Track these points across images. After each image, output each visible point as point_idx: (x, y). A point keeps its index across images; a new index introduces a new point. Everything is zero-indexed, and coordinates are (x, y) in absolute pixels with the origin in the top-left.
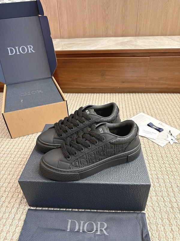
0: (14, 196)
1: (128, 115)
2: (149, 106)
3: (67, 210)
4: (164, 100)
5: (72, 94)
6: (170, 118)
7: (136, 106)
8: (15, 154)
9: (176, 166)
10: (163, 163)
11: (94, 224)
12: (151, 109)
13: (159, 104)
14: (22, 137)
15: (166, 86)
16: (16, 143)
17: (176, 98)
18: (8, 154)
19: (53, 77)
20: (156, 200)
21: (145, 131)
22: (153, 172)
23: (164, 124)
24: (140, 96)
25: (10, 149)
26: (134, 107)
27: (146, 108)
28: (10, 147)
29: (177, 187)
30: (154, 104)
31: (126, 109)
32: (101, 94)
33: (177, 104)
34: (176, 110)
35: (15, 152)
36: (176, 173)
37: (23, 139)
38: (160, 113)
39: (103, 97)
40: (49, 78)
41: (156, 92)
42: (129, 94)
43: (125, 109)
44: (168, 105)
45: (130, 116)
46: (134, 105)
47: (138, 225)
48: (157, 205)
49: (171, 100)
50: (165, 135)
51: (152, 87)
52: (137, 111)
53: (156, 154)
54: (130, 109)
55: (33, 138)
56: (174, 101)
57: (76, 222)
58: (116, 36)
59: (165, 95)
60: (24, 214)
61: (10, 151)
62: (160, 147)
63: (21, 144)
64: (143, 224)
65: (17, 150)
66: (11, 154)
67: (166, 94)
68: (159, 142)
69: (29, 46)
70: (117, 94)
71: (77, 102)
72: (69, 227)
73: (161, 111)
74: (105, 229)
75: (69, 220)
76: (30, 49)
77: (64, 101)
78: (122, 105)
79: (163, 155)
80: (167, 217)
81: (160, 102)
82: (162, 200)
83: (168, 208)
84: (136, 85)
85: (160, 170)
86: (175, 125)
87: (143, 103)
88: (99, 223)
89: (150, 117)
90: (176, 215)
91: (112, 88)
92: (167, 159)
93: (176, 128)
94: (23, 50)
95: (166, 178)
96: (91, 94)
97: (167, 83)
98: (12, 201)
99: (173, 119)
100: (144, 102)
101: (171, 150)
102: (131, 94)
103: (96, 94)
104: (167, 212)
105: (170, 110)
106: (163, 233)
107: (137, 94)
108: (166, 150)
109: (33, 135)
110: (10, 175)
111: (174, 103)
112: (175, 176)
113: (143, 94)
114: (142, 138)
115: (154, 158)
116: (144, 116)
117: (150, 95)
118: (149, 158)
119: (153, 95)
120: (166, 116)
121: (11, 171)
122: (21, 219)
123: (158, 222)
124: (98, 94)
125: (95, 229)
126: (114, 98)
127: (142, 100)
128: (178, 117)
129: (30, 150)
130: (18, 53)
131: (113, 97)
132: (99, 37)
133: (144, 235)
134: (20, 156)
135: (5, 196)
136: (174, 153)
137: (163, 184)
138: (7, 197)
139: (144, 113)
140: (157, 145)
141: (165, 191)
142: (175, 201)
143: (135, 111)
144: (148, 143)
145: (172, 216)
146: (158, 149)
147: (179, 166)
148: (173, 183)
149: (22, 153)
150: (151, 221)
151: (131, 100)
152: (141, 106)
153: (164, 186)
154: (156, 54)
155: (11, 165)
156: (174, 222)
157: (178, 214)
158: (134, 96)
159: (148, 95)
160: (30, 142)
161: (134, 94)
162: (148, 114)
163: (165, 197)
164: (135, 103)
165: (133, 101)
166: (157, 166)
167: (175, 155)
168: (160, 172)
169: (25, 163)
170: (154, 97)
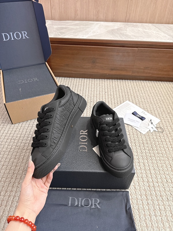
1: (115, 103)
2: (134, 94)
3: (68, 189)
4: (147, 88)
5: (63, 78)
6: (152, 106)
7: (123, 93)
8: (18, 139)
9: (154, 152)
10: (144, 148)
11: (89, 200)
12: (136, 97)
13: (143, 92)
14: (22, 123)
15: (150, 75)
16: (17, 129)
17: (158, 87)
18: (11, 139)
19: (46, 63)
20: (137, 180)
21: (130, 120)
23: (146, 113)
24: (127, 83)
25: (12, 135)
26: (121, 94)
27: (131, 96)
28: (12, 132)
29: (154, 170)
30: (139, 92)
31: (114, 97)
32: (91, 79)
33: (158, 92)
34: (157, 98)
36: (154, 158)
37: (23, 125)
38: (144, 101)
39: (93, 83)
40: (43, 64)
41: (141, 79)
42: (117, 80)
43: (113, 96)
44: (150, 93)
45: (118, 103)
46: (121, 92)
47: (123, 200)
48: (138, 184)
50: (147, 123)
51: (138, 75)
52: (123, 99)
53: (139, 141)
54: (118, 96)
55: (32, 123)
56: (156, 89)
57: (76, 199)
58: (106, 21)
59: (149, 83)
61: (13, 136)
62: (142, 134)
63: (21, 130)
64: (126, 200)
65: (19, 135)
67: (150, 82)
68: (141, 130)
69: (23, 32)
70: (106, 80)
72: (70, 203)
73: (144, 99)
74: (98, 204)
75: (70, 197)
76: (24, 35)
78: (111, 92)
79: (144, 142)
80: (145, 194)
81: (144, 90)
82: (142, 181)
83: (146, 186)
84: (123, 73)
85: (141, 155)
86: (155, 114)
87: (129, 91)
88: (93, 199)
89: (134, 105)
90: (152, 192)
91: (101, 74)
92: (147, 145)
93: (156, 117)
94: (18, 36)
95: (145, 162)
96: (81, 79)
97: (152, 72)
99: (154, 108)
100: (130, 90)
101: (151, 137)
102: (119, 80)
103: (86, 79)
104: (145, 190)
105: (152, 98)
106: (141, 206)
107: (124, 80)
108: (147, 137)
109: (32, 121)
110: (16, 159)
111: (156, 91)
112: (153, 161)
113: (129, 81)
114: (127, 126)
115: (137, 145)
116: (129, 104)
117: (136, 82)
118: (133, 144)
119: (138, 82)
120: (148, 104)
121: (16, 156)
123: (138, 198)
124: (88, 79)
125: (90, 204)
126: (103, 85)
127: (128, 87)
128: (158, 105)
129: (31, 135)
130: (13, 39)
131: (102, 83)
132: (90, 21)
133: (127, 208)
134: (23, 142)
135: (14, 178)
136: (153, 140)
137: (143, 167)
138: (16, 178)
139: (129, 101)
140: (139, 133)
141: (144, 173)
142: (152, 181)
143: (121, 98)
144: (132, 130)
145: (148, 193)
146: (140, 136)
147: (157, 152)
148: (151, 166)
149: (24, 139)
150: (133, 197)
151: (118, 86)
152: (127, 94)
153: (144, 169)
154: (143, 46)
155: (15, 150)
156: (149, 198)
157: (153, 191)
158: (121, 83)
159: (133, 82)
160: (30, 128)
161: (121, 80)
162: (133, 102)
163: (144, 178)
164: (122, 90)
165: (120, 88)
166: (139, 151)
167: (154, 142)
168: (141, 157)
169: (28, 148)
170: (139, 85)
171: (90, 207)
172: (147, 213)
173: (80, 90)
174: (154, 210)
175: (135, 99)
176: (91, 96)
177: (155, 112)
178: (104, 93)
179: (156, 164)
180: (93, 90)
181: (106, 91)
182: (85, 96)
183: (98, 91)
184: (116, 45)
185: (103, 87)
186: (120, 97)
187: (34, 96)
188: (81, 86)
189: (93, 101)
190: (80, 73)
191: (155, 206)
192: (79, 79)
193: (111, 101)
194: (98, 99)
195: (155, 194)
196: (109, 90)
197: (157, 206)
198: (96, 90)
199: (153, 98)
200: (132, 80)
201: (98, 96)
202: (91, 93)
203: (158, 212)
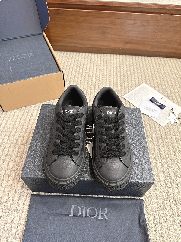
0: (15, 180)
1: (129, 86)
2: (152, 75)
3: (69, 195)
4: (169, 67)
5: (66, 53)
6: (174, 91)
7: (139, 73)
8: (10, 131)
9: (175, 149)
10: (162, 145)
11: (96, 209)
12: (154, 79)
13: (163, 72)
14: (15, 110)
15: (173, 50)
16: (9, 117)
18: (3, 131)
19: (44, 33)
21: (146, 108)
22: (152, 155)
23: (166, 99)
24: (143, 60)
25: (3, 125)
26: (137, 74)
27: (149, 77)
28: (3, 122)
30: (158, 72)
31: (128, 78)
32: (99, 55)
35: (10, 129)
36: (174, 157)
37: (16, 113)
38: (164, 84)
39: (102, 59)
40: (39, 34)
41: (160, 56)
42: (131, 56)
43: (126, 78)
44: (172, 74)
46: (137, 72)
47: (137, 210)
48: (154, 190)
49: (176, 67)
50: (167, 113)
51: (158, 51)
52: (139, 81)
53: (156, 135)
54: (132, 77)
55: (28, 111)
56: (179, 69)
57: (79, 207)
59: (170, 61)
60: (27, 198)
61: (4, 127)
62: (161, 126)
63: (14, 119)
64: (140, 210)
65: (11, 126)
66: (5, 131)
67: (172, 59)
68: (160, 121)
70: (118, 56)
71: (73, 65)
72: (72, 212)
73: (164, 82)
74: (105, 214)
75: (72, 206)
77: (60, 71)
78: (124, 72)
79: (163, 136)
80: (162, 202)
81: (164, 70)
82: (159, 185)
83: (164, 193)
84: (140, 47)
85: (159, 153)
86: (178, 101)
87: (146, 71)
88: (100, 209)
89: (152, 89)
90: (170, 200)
91: (113, 48)
92: (166, 141)
93: (178, 105)
95: (164, 162)
96: (88, 54)
97: (175, 47)
98: (13, 184)
99: (176, 93)
100: (147, 69)
101: (172, 130)
102: (134, 57)
103: (94, 54)
104: (162, 197)
105: (173, 80)
106: (158, 216)
107: (140, 57)
108: (166, 131)
109: (27, 108)
110: (8, 156)
111: (179, 72)
112: (173, 161)
113: (146, 58)
115: (154, 140)
116: (146, 88)
117: (154, 60)
119: (157, 60)
120: (169, 88)
121: (8, 152)
122: (25, 203)
123: (154, 207)
124: (96, 55)
125: (97, 214)
126: (114, 62)
127: (145, 65)
129: (26, 126)
131: (113, 60)
133: (141, 221)
134: (16, 134)
135: (6, 179)
136: (174, 134)
137: (161, 168)
138: (8, 180)
139: (146, 83)
140: (157, 125)
141: (162, 176)
142: (171, 186)
143: (137, 80)
144: (148, 122)
145: (166, 201)
146: (158, 129)
147: (178, 149)
148: (170, 167)
149: (17, 130)
150: (148, 205)
151: (133, 64)
152: (144, 74)
153: (162, 171)
154: (168, 11)
155: (7, 145)
156: (168, 207)
157: (173, 199)
158: (137, 60)
159: (152, 60)
160: (24, 117)
161: (137, 57)
162: (151, 85)
163: (162, 182)
164: (138, 69)
165: (135, 67)
166: (157, 148)
167: (174, 137)
168: (159, 156)
169: (22, 143)
170: (158, 63)
171: (97, 217)
172: (164, 226)
173: (86, 68)
174: (173, 222)
175: (153, 81)
176: (100, 76)
177: (177, 99)
178: (115, 73)
179: (176, 164)
180: (102, 68)
181: (118, 70)
182: (92, 76)
183: (108, 70)
184: (133, 10)
185: (115, 65)
186: (135, 78)
187: (27, 77)
188: (87, 63)
189: (102, 84)
190: (87, 46)
191: (175, 217)
192: (85, 53)
193: (124, 84)
194: (107, 80)
195: (174, 202)
196: (122, 68)
197: (177, 218)
198: (106, 69)
199: (175, 81)
200: (150, 57)
201: (107, 76)
202: (100, 73)
203: (178, 224)
